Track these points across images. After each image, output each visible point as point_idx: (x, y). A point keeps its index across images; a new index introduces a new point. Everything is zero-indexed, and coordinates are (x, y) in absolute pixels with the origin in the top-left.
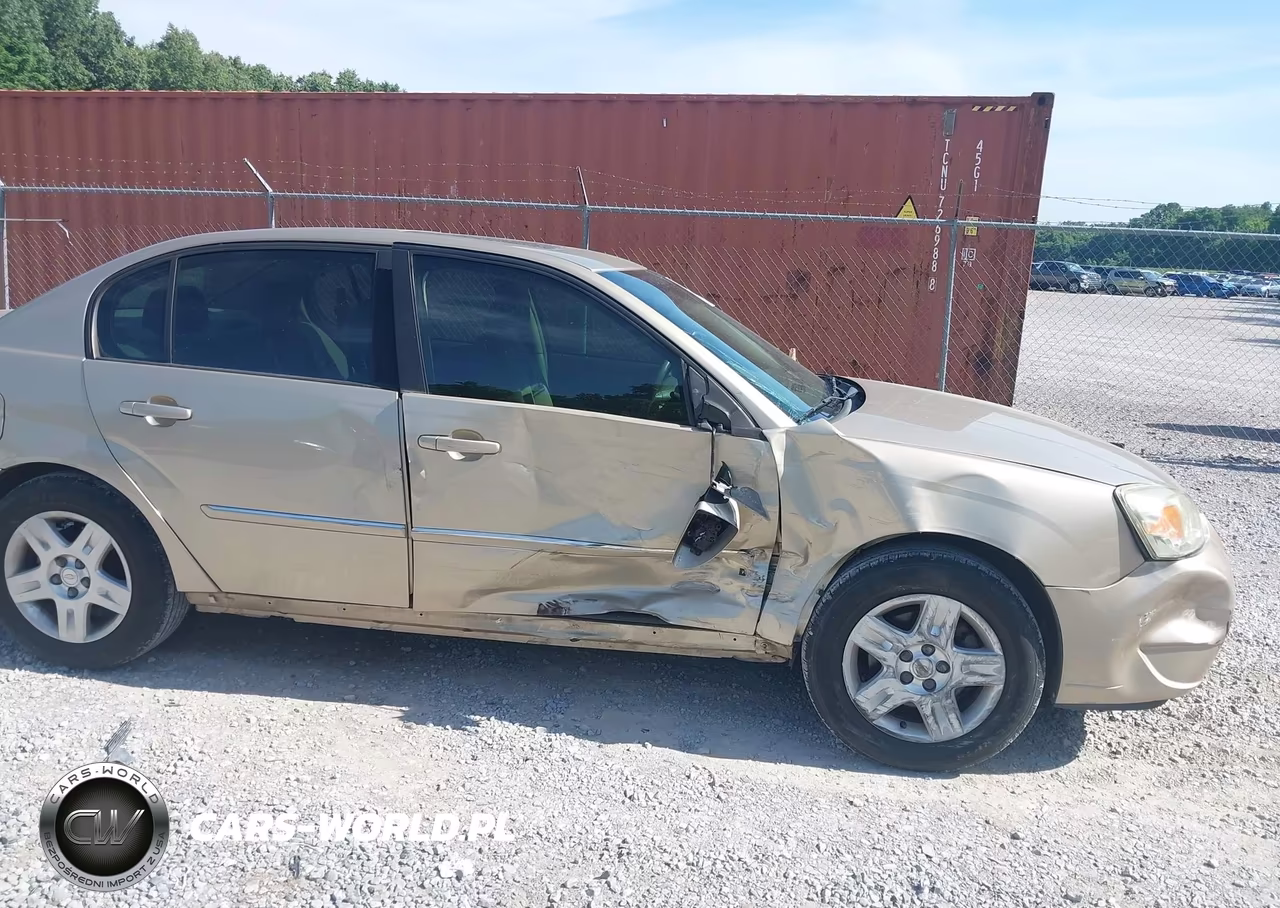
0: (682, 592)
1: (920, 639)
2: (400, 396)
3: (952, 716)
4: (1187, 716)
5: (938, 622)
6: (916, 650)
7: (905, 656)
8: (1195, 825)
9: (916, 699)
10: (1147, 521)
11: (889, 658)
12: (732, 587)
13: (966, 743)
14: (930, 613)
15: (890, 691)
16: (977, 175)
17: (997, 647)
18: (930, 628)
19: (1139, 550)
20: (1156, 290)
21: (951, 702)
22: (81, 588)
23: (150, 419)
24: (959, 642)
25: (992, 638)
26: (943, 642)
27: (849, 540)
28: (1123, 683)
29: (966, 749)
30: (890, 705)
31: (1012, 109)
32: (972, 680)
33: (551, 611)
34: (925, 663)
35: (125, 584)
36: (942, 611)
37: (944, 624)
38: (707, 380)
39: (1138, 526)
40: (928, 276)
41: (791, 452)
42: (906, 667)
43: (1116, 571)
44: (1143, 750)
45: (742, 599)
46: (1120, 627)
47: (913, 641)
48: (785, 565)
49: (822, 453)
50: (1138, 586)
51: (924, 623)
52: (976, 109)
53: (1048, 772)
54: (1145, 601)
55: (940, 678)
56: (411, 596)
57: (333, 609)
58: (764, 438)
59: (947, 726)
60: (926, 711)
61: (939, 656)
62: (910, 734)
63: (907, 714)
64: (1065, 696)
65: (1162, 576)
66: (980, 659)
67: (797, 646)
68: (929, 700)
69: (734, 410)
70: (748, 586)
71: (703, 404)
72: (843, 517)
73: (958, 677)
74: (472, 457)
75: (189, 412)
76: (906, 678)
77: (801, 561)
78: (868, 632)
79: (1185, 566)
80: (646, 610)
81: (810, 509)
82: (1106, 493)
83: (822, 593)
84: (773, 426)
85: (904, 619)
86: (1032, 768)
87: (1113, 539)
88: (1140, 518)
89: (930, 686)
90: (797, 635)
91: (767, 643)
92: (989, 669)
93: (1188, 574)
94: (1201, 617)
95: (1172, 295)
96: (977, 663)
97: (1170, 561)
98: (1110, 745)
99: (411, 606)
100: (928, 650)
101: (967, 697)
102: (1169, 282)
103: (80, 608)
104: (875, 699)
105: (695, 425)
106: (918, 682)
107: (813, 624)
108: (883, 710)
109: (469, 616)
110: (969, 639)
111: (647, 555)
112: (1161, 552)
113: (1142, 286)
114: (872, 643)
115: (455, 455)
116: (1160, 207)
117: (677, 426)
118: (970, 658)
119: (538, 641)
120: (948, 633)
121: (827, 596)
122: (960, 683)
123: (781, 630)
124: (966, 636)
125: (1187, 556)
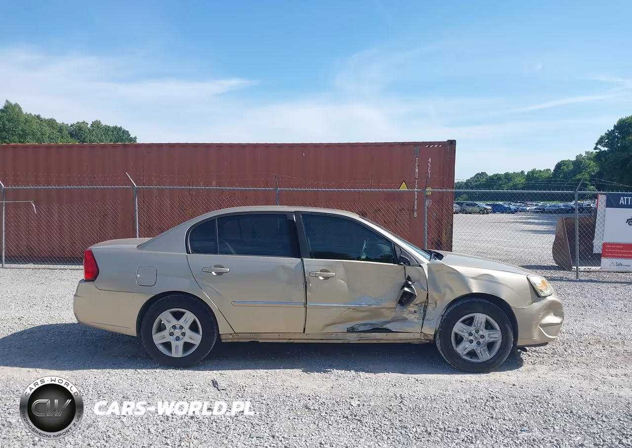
0: (395, 320)
1: (475, 328)
2: (302, 260)
3: (487, 352)
4: (552, 354)
5: (480, 322)
6: (474, 332)
7: (471, 334)
8: (564, 379)
9: (475, 348)
10: (537, 285)
11: (465, 335)
12: (412, 317)
13: (492, 361)
14: (477, 319)
15: (467, 346)
16: (429, 171)
17: (498, 328)
18: (477, 325)
19: (536, 294)
20: (484, 211)
21: (486, 348)
22: (181, 337)
23: (213, 273)
24: (486, 328)
25: (497, 326)
26: (482, 329)
27: (450, 297)
28: (536, 338)
29: (492, 363)
30: (467, 351)
31: (441, 146)
32: (492, 340)
33: (352, 330)
34: (477, 336)
35: (199, 334)
36: (481, 318)
37: (482, 322)
38: (400, 249)
39: (535, 287)
40: (413, 211)
41: (429, 270)
42: (471, 338)
43: (531, 301)
44: (541, 363)
45: (416, 320)
46: (534, 319)
47: (472, 329)
48: (430, 309)
49: (439, 270)
50: (537, 305)
51: (475, 322)
52: (427, 146)
53: (516, 370)
54: (540, 310)
55: (481, 340)
56: (304, 329)
57: (275, 336)
58: (421, 266)
59: (485, 356)
60: (478, 351)
61: (481, 333)
62: (474, 360)
63: (472, 354)
64: (520, 343)
65: (544, 302)
66: (494, 332)
67: (435, 335)
68: (479, 348)
69: (410, 258)
70: (417, 316)
71: (400, 256)
72: (448, 291)
73: (488, 339)
74: (326, 278)
75: (228, 270)
76: (471, 341)
77: (435, 306)
78: (459, 327)
79: (550, 298)
80: (384, 327)
81: (437, 289)
82: (525, 277)
83: (442, 316)
84: (423, 263)
85: (469, 322)
86: (511, 369)
87: (529, 291)
88: (535, 284)
89: (479, 343)
90: (435, 331)
91: (425, 335)
92: (496, 336)
93: (550, 301)
94: (555, 315)
95: (491, 213)
96: (493, 334)
97: (545, 297)
98: (531, 362)
99: (304, 332)
100: (477, 332)
101: (490, 346)
102: (489, 207)
103: (180, 344)
104: (462, 349)
105: (399, 264)
106: (475, 342)
107: (441, 327)
108: (465, 353)
109: (324, 334)
110: (489, 327)
111: (384, 308)
112: (542, 295)
113: (478, 210)
114: (460, 331)
115: (321, 278)
116: (478, 174)
117: (393, 264)
118: (490, 333)
119: (346, 342)
120: (483, 325)
121: (445, 317)
122: (488, 341)
123: (430, 330)
124: (488, 326)
125: (549, 295)
